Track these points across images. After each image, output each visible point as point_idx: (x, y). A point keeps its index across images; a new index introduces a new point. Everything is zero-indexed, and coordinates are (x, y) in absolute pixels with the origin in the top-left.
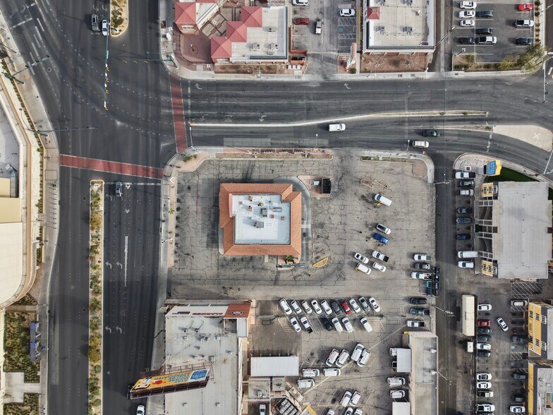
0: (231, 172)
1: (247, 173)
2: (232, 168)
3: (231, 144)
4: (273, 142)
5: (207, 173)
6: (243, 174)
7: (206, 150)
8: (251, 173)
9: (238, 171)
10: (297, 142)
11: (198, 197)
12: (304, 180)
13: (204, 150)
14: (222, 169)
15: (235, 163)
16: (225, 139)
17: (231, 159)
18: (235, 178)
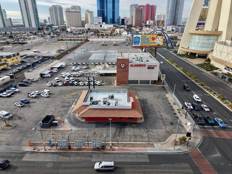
0: (136, 133)
1: (120, 132)
2: (135, 136)
3: (139, 156)
4: (89, 159)
5: (159, 133)
6: (124, 132)
7: (166, 150)
8: (116, 132)
9: (129, 133)
10: (60, 158)
11: (162, 119)
12: (67, 127)
13: (169, 150)
14: (145, 135)
15: (132, 139)
16: (148, 161)
17: (137, 143)
18: (132, 129)
